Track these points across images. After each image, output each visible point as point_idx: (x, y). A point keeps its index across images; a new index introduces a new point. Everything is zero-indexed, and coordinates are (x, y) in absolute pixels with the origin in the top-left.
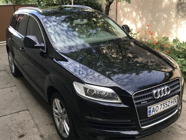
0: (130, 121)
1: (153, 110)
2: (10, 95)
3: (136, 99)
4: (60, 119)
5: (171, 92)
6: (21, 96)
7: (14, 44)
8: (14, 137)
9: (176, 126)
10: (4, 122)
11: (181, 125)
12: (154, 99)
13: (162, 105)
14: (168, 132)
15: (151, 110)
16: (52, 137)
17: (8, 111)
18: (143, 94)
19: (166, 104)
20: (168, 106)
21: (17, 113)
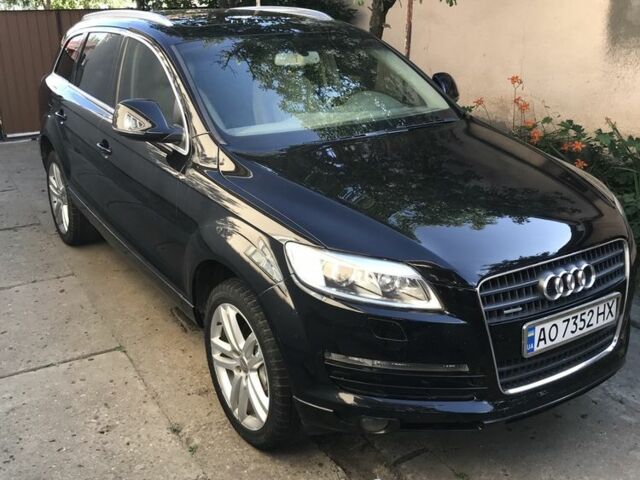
0: (467, 369)
1: (542, 337)
2: (59, 304)
3: (488, 299)
4: (236, 373)
5: (597, 282)
6: (93, 306)
7: (69, 135)
8: (83, 430)
9: (608, 400)
10: (47, 386)
11: (624, 396)
12: (544, 301)
13: (568, 320)
14: (583, 416)
15: (533, 337)
16: (207, 433)
17: (55, 353)
18: (510, 285)
19: (582, 320)
20: (589, 326)
21: (86, 360)
